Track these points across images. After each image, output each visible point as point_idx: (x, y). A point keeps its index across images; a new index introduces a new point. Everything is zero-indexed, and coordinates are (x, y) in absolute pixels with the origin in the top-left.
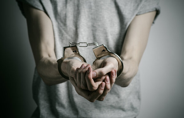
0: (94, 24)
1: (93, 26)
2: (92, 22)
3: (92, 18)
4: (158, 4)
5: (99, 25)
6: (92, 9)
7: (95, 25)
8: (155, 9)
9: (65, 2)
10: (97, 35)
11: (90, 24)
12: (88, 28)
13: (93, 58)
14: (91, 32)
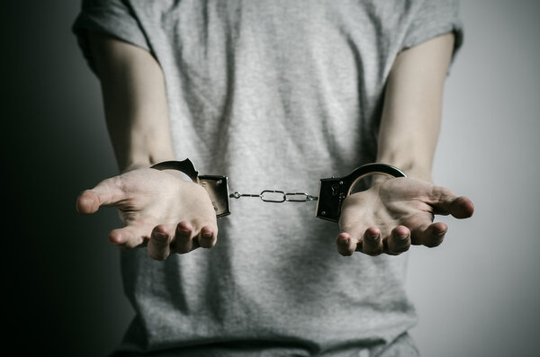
0: (283, 73)
1: (282, 79)
2: (278, 69)
3: (278, 58)
4: (456, 15)
5: (297, 76)
6: (275, 35)
7: (286, 77)
8: (450, 28)
9: (202, 22)
10: (294, 103)
11: (273, 74)
12: (269, 85)
13: (284, 166)
14: (278, 94)
